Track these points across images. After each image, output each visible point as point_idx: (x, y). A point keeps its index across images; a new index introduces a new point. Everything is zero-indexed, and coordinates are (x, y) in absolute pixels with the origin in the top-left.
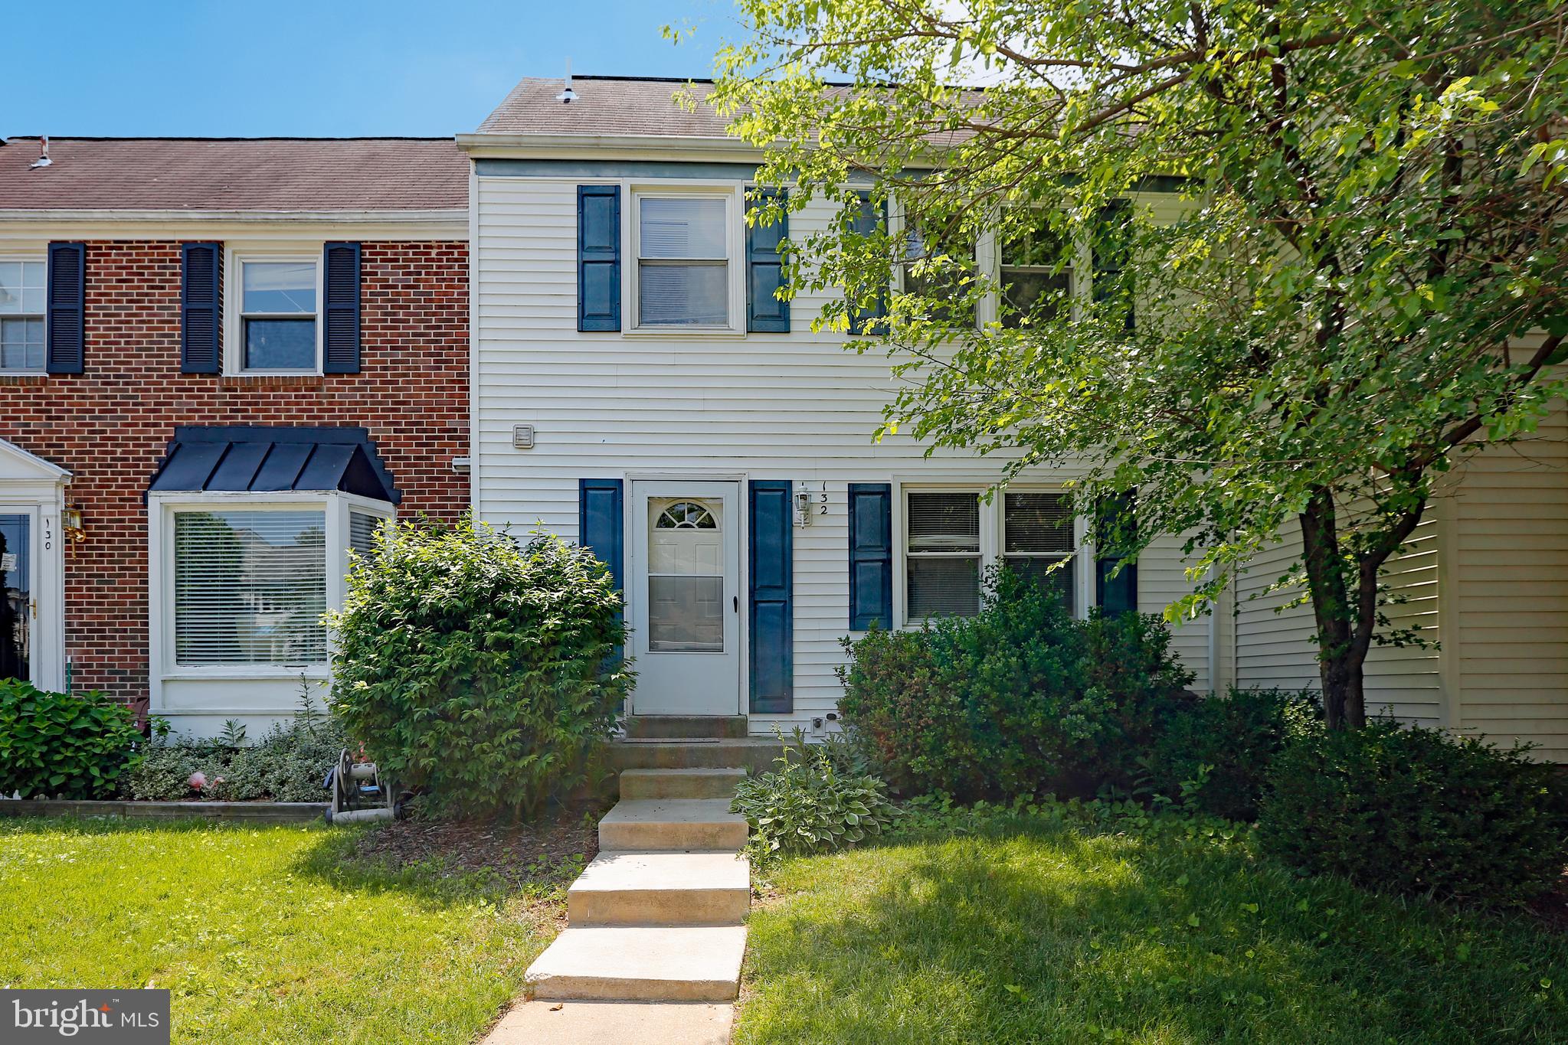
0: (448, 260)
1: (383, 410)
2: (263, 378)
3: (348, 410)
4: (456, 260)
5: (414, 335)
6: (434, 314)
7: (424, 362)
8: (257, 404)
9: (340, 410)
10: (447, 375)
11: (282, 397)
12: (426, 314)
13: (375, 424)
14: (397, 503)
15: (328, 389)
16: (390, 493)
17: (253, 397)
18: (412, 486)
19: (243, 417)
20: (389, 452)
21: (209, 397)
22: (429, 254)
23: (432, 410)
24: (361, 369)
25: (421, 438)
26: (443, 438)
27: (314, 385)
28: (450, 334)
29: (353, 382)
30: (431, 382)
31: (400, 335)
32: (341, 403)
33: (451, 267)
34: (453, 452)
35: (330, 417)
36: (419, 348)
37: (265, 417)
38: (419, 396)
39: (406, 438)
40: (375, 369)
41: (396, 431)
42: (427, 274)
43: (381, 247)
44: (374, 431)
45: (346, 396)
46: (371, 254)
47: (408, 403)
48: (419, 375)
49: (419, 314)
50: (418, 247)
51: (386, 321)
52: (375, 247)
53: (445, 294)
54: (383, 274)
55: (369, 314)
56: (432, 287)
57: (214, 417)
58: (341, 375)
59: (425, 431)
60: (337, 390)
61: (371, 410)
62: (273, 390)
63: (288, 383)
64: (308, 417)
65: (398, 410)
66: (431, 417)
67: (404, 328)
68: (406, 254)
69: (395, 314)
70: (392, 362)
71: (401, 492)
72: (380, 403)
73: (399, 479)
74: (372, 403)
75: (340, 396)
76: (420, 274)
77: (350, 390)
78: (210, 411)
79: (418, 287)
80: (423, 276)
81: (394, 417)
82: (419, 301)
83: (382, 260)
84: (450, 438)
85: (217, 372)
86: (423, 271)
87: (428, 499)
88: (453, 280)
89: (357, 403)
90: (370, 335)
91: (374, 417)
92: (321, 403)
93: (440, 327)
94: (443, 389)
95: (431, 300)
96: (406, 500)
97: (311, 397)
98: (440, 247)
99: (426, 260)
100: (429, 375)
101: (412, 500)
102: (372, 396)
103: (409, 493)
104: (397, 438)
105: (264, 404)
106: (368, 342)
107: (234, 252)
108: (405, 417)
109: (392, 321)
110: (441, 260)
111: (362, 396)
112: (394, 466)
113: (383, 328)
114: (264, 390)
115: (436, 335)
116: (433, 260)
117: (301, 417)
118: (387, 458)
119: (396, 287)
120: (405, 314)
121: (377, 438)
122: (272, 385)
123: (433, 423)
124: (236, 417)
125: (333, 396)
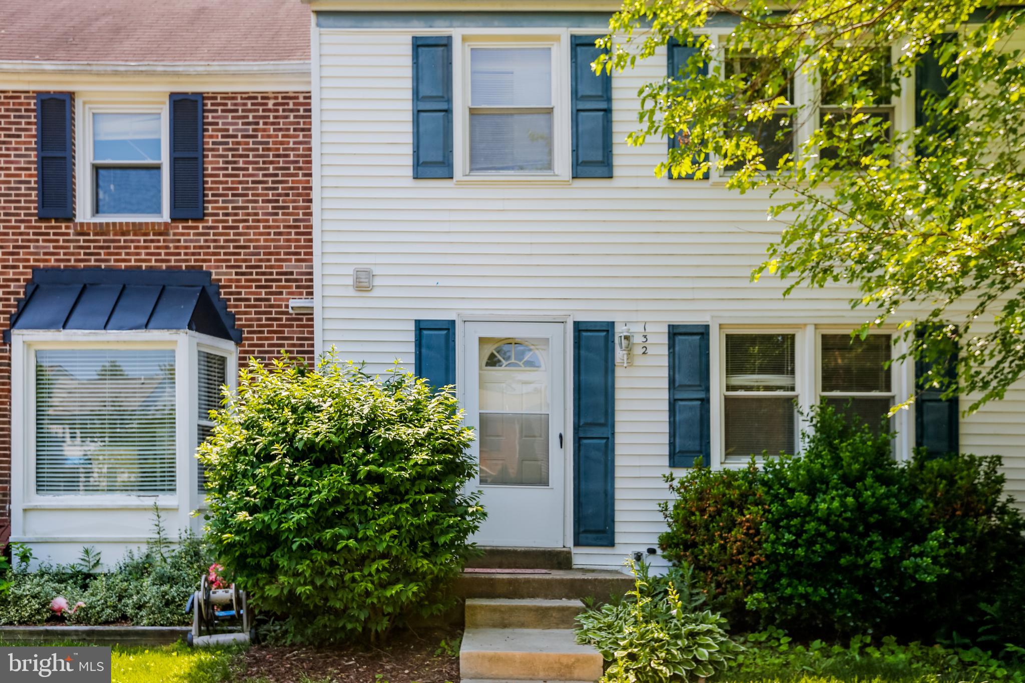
0: (284, 111)
1: (225, 254)
2: (114, 224)
3: (193, 254)
4: (291, 111)
5: (253, 182)
6: (271, 162)
7: (262, 208)
8: (109, 247)
9: (186, 254)
10: (284, 221)
11: (132, 241)
12: (264, 163)
13: (218, 267)
14: (239, 341)
15: (175, 234)
16: (231, 332)
17: (105, 241)
18: (252, 326)
19: (96, 260)
20: (231, 293)
21: (64, 241)
22: (266, 104)
23: (271, 254)
24: (205, 215)
25: (260, 280)
26: (280, 280)
27: (162, 231)
28: (287, 182)
29: (197, 228)
30: (269, 227)
31: (240, 182)
32: (187, 247)
33: (287, 117)
34: (289, 293)
35: (176, 261)
36: (258, 195)
37: (116, 261)
38: (258, 240)
39: (246, 281)
40: (217, 215)
41: (237, 274)
42: (265, 124)
43: (222, 98)
44: (217, 274)
45: (191, 241)
46: (212, 105)
47: (248, 247)
48: (258, 221)
49: (257, 163)
50: (256, 98)
51: (227, 169)
52: (215, 98)
53: (282, 143)
54: (224, 124)
55: (211, 162)
56: (269, 136)
57: (69, 260)
58: (186, 220)
59: (264, 274)
60: (183, 234)
61: (214, 254)
62: (123, 234)
63: (138, 229)
64: (156, 261)
65: (239, 254)
66: (269, 260)
67: (244, 176)
68: (245, 104)
69: (235, 162)
70: (233, 208)
71: (242, 332)
72: (223, 247)
73: (240, 319)
74: (215, 247)
75: (185, 241)
76: (257, 124)
77: (195, 234)
78: (65, 254)
79: (256, 136)
80: (261, 126)
81: (236, 261)
82: (257, 150)
83: (223, 111)
84: (287, 280)
85: (70, 218)
86: (261, 122)
87: (267, 339)
88: (288, 130)
89: (201, 247)
90: (213, 182)
91: (216, 261)
92: (167, 247)
93: (276, 175)
94: (280, 234)
95: (269, 149)
96: (247, 339)
97: (159, 241)
98: (276, 98)
99: (264, 111)
100: (267, 221)
101: (252, 339)
102: (215, 241)
103: (249, 332)
104: (238, 281)
105: (115, 248)
106: (211, 189)
107: (84, 103)
108: (245, 261)
109: (233, 169)
110: (277, 111)
111: (206, 241)
112: (236, 306)
113: (225, 176)
114: (115, 235)
115: (273, 182)
116: (269, 110)
117: (150, 261)
118: (229, 300)
119: (236, 136)
120: (245, 163)
121: (220, 280)
122: (122, 230)
123: (271, 267)
124: (89, 260)
125: (179, 241)
